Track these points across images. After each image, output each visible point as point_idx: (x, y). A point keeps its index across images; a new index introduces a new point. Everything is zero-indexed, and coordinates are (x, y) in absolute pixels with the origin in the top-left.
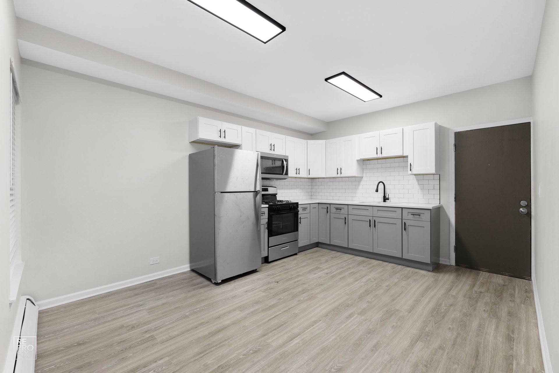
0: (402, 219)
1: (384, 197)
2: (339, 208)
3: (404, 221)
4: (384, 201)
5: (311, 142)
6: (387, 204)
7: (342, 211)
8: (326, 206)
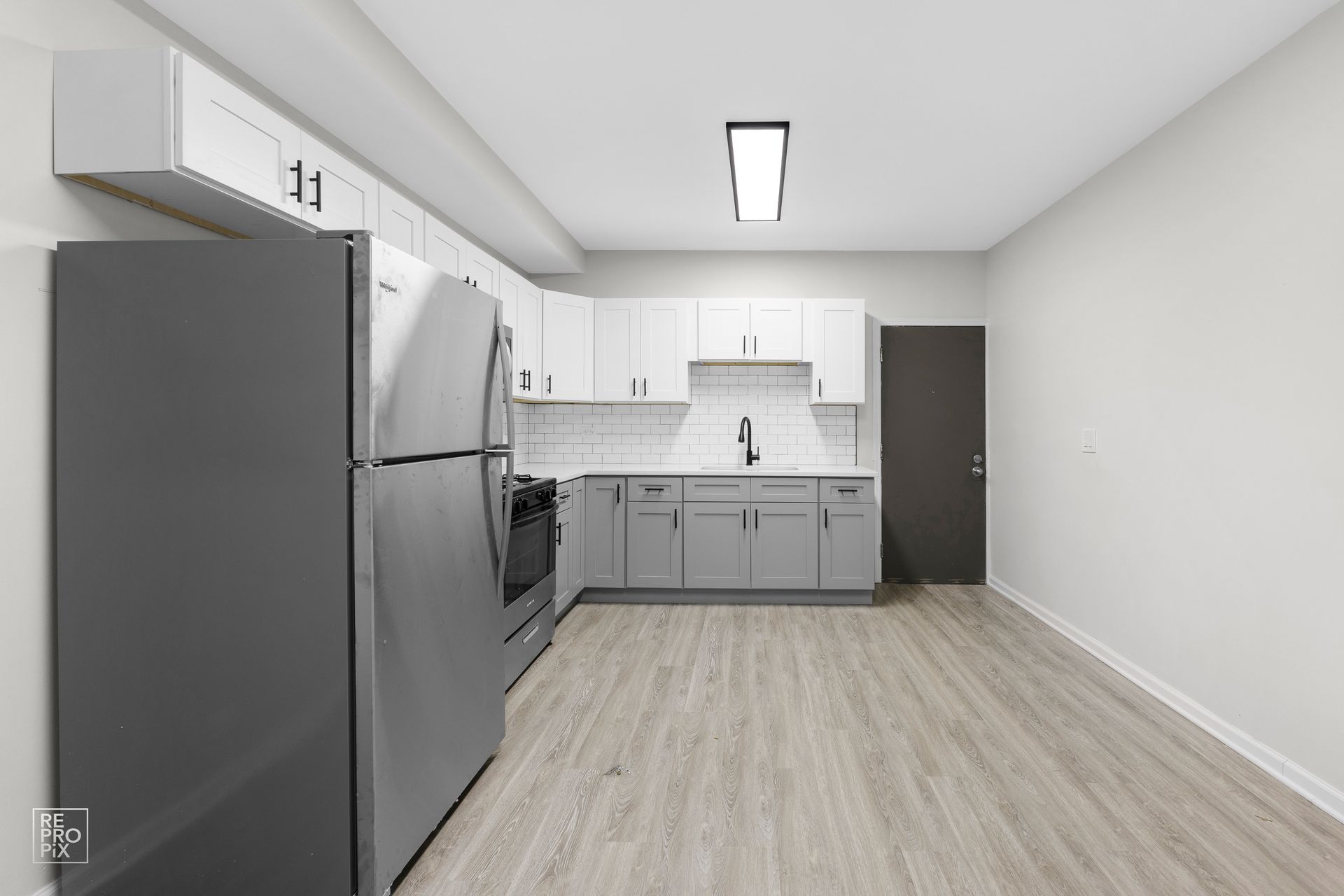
0: (819, 503)
1: (749, 452)
2: (654, 485)
3: (823, 507)
4: (749, 463)
5: (553, 297)
6: (756, 469)
7: (665, 494)
8: (613, 484)
